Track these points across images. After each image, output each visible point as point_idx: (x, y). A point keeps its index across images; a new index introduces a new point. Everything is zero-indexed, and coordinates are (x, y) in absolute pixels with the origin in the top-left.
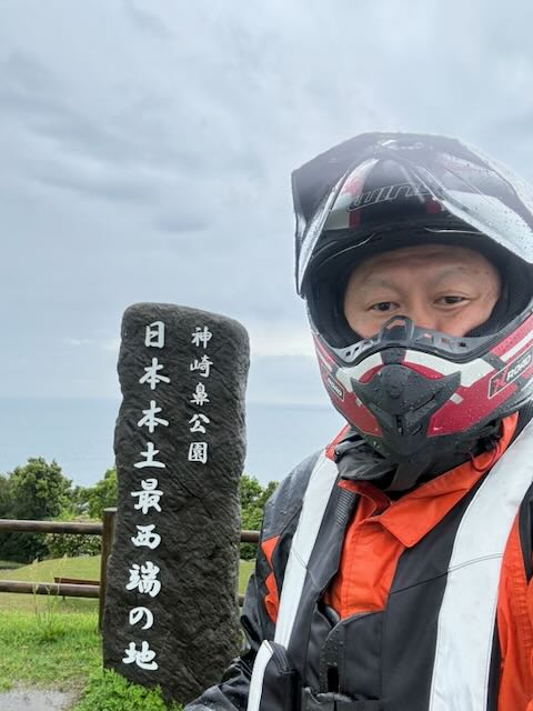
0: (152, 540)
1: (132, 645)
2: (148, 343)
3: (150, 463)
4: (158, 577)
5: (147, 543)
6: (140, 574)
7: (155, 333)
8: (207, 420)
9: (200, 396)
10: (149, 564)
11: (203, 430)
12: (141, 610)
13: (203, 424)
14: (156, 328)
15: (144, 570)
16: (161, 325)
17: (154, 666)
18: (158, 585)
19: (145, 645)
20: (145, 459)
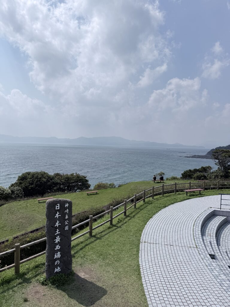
0: (59, 248)
1: (56, 268)
2: (56, 209)
3: (58, 233)
4: (60, 254)
5: (58, 248)
6: (57, 255)
7: (57, 207)
8: (68, 221)
9: (67, 217)
10: (58, 252)
11: (67, 223)
12: (57, 261)
13: (67, 222)
14: (58, 205)
15: (57, 254)
16: (59, 204)
17: (60, 270)
18: (60, 255)
19: (58, 267)
20: (57, 233)
